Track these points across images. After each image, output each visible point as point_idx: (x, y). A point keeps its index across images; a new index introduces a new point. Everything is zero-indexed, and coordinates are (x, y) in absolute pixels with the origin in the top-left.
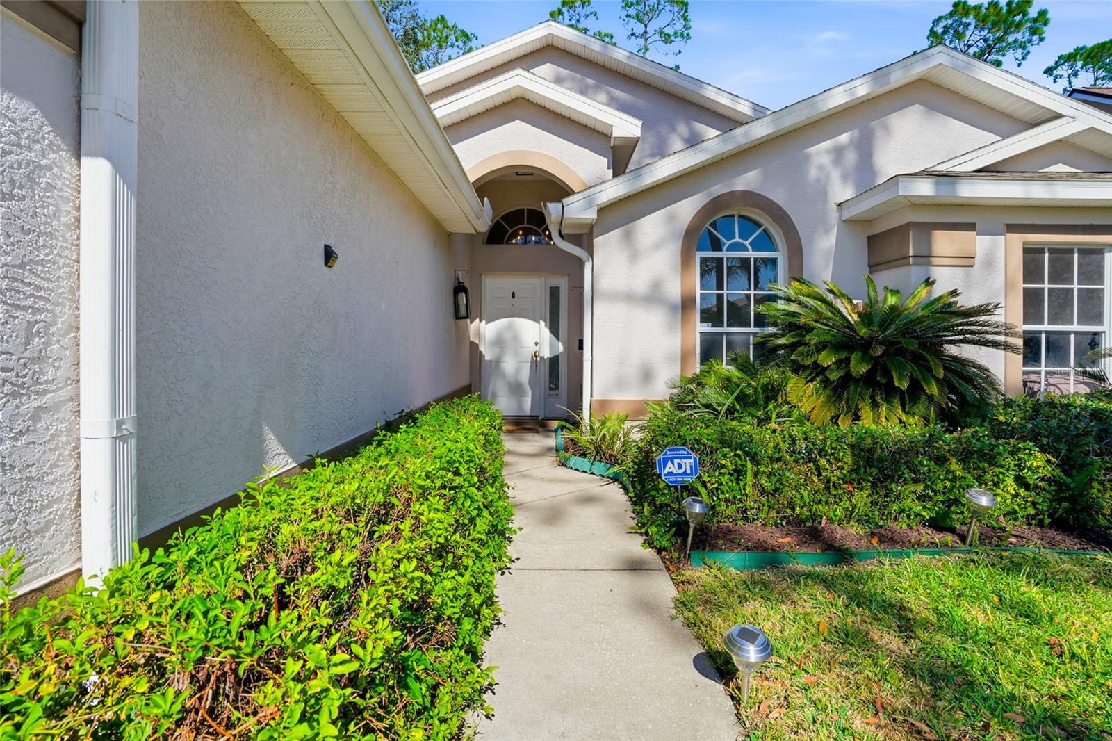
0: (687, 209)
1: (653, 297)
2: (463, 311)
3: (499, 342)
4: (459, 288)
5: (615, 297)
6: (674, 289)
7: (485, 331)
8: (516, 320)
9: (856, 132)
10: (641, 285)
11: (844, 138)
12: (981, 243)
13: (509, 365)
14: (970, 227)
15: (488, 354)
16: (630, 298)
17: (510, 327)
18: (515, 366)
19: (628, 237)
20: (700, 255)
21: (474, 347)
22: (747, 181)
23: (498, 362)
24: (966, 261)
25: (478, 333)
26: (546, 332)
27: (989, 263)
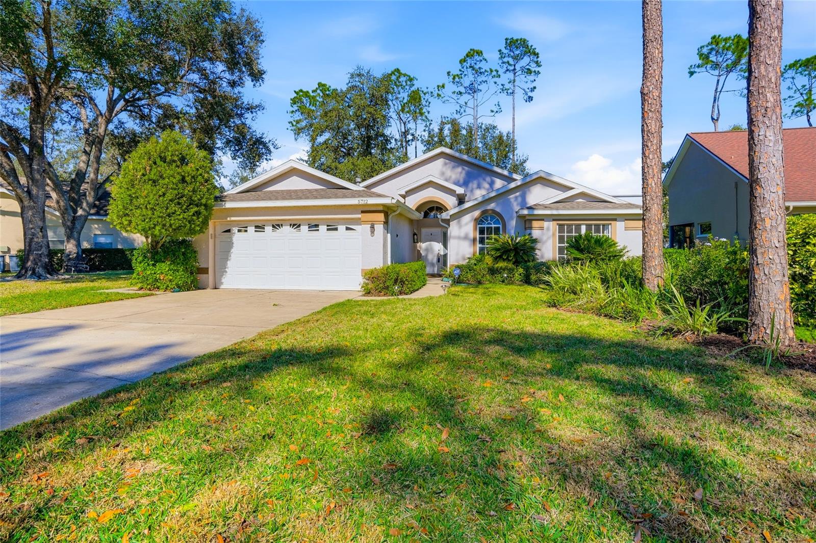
0: (477, 213)
1: (466, 238)
2: (416, 241)
3: (427, 250)
4: (415, 234)
5: (455, 238)
6: (471, 236)
7: (422, 246)
8: (432, 242)
9: (521, 192)
10: (462, 235)
11: (518, 194)
12: (546, 224)
13: (430, 257)
14: (543, 220)
15: (423, 253)
16: (459, 238)
17: (430, 245)
18: (432, 258)
19: (459, 222)
20: (478, 226)
21: (419, 251)
22: (492, 206)
23: (426, 256)
24: (542, 228)
25: (420, 247)
26: (442, 246)
27: (548, 229)
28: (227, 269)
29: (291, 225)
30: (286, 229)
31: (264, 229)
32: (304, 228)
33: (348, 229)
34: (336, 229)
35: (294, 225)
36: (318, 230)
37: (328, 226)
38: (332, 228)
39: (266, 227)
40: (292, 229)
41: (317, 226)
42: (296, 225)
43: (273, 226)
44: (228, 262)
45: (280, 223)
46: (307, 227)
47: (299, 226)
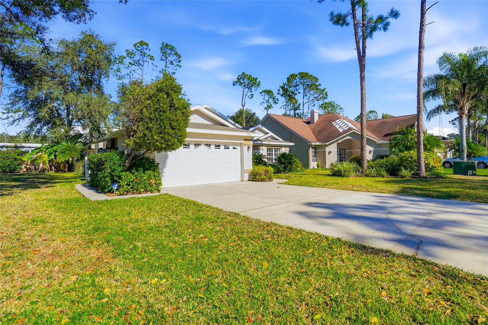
12: (263, 148)
14: (262, 146)
24: (262, 150)
27: (264, 150)
28: (163, 174)
29: (205, 144)
30: (203, 147)
31: (189, 146)
32: (213, 147)
33: (234, 148)
34: (228, 148)
35: (207, 145)
36: (220, 148)
37: (225, 146)
38: (227, 148)
39: (190, 145)
40: (206, 147)
41: (219, 146)
42: (208, 145)
43: (195, 145)
44: (165, 169)
45: (199, 143)
46: (214, 146)
47: (210, 145)
